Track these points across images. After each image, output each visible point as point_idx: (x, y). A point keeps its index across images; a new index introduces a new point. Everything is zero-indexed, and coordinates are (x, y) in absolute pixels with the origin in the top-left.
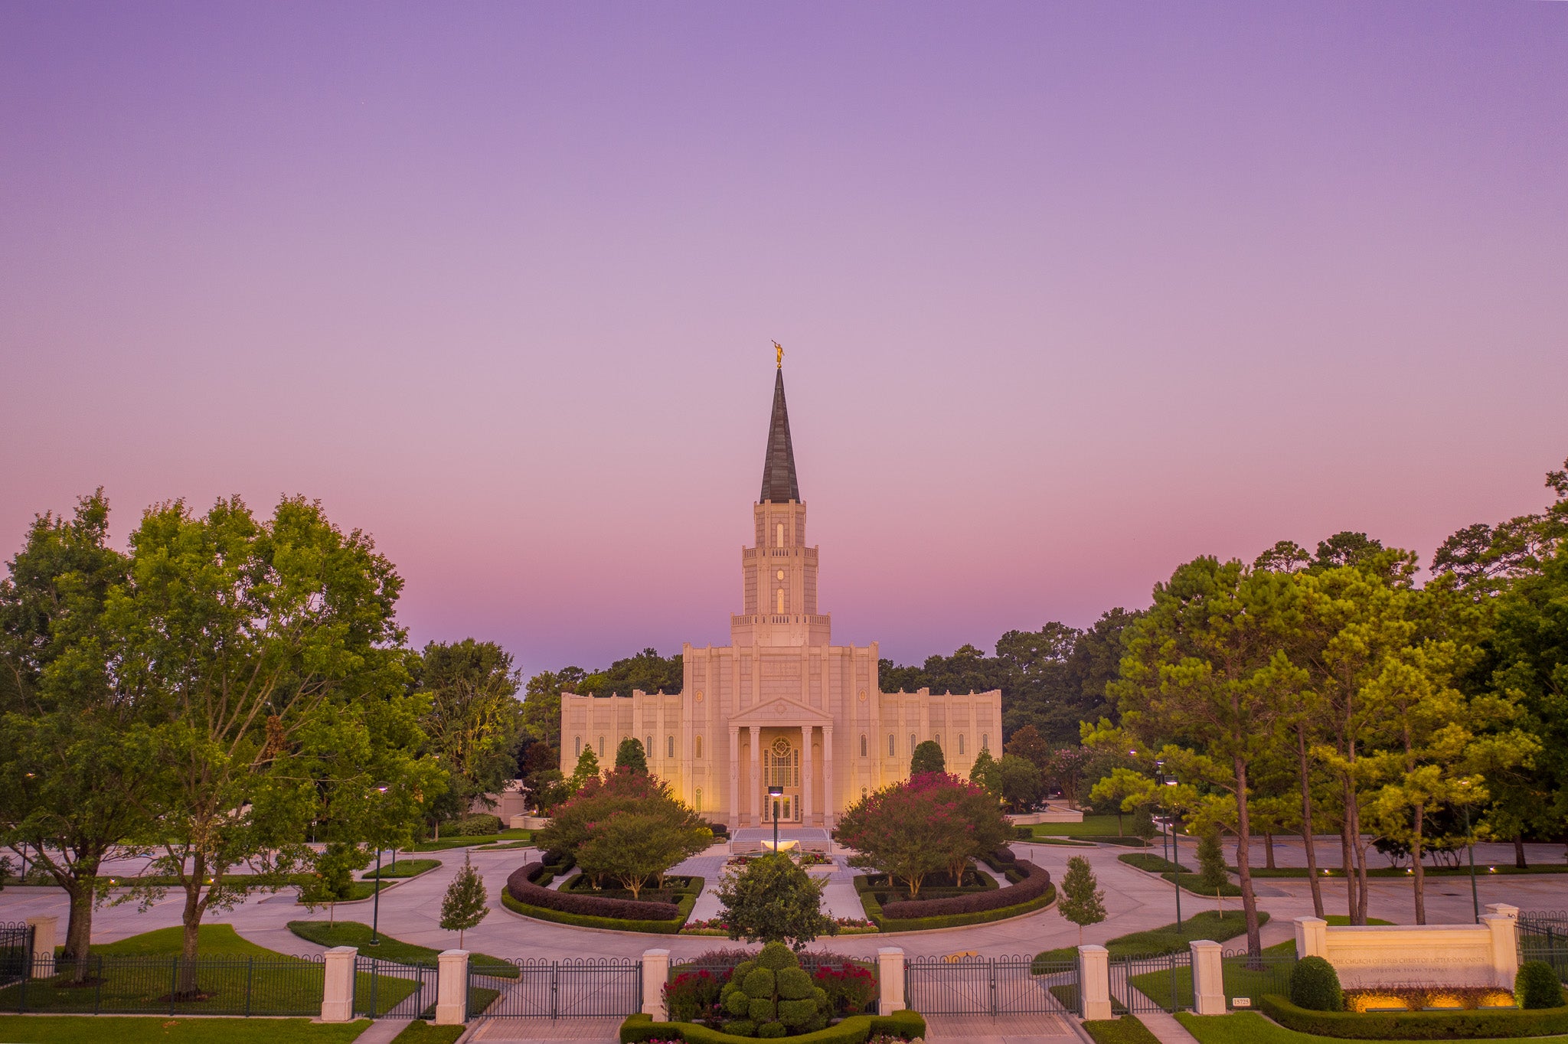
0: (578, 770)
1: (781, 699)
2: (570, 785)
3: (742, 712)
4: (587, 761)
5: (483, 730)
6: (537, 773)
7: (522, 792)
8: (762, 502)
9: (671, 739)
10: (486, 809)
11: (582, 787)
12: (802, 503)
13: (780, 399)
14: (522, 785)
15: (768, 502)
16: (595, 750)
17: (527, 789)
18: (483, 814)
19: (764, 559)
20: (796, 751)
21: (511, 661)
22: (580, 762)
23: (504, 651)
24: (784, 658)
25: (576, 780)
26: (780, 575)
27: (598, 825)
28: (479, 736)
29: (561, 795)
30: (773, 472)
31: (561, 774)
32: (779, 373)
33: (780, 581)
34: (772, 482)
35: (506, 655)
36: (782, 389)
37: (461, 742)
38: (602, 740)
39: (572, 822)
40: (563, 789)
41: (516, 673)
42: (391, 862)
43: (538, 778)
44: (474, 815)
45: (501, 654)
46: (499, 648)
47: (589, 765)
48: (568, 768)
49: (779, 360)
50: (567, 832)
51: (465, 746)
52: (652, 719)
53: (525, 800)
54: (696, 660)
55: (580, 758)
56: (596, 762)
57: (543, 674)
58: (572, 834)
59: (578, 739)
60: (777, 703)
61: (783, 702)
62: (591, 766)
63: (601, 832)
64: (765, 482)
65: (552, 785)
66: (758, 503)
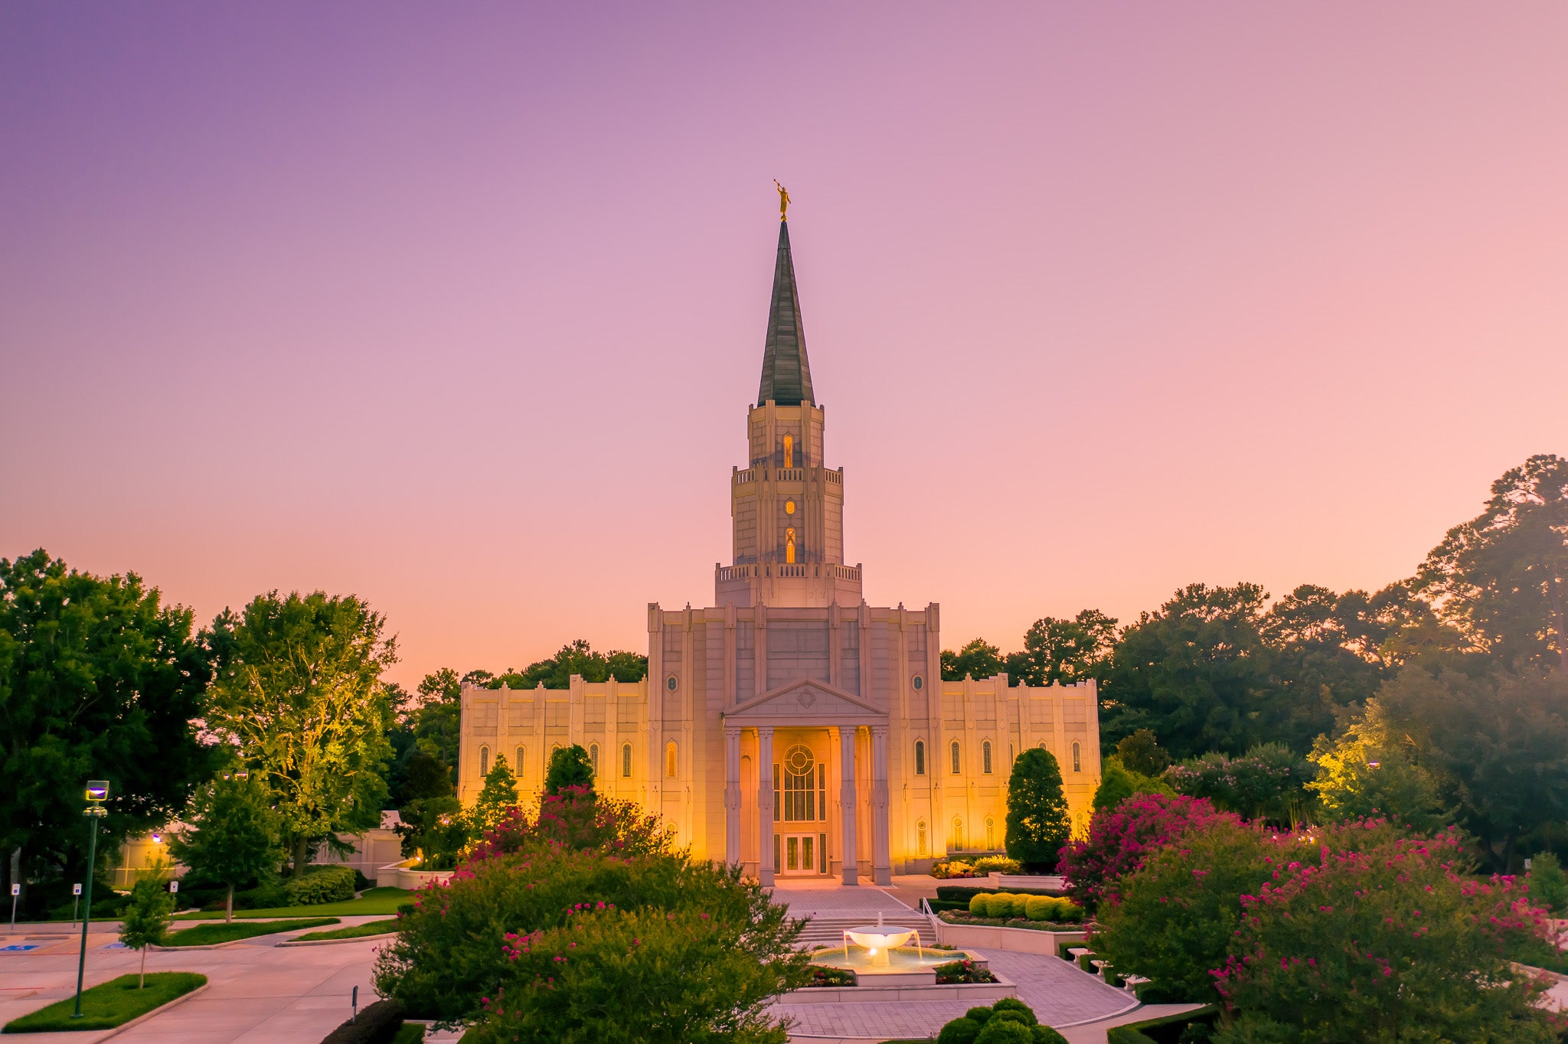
0: (485, 796)
1: (807, 683)
2: (472, 819)
3: (741, 706)
4: (500, 783)
5: (330, 732)
6: (420, 802)
7: (398, 830)
8: (761, 404)
9: (627, 748)
10: (338, 857)
11: (490, 823)
12: (818, 407)
13: (785, 262)
14: (398, 820)
15: (771, 403)
16: (511, 764)
17: (406, 825)
18: (332, 867)
19: (766, 484)
20: (822, 767)
21: (381, 625)
22: (487, 783)
23: (371, 609)
24: (803, 625)
25: (482, 813)
26: (790, 508)
27: (542, 942)
28: (324, 741)
29: (456, 836)
30: (778, 362)
31: (458, 802)
32: (784, 226)
33: (790, 516)
34: (777, 377)
35: (374, 617)
36: (788, 249)
37: (292, 750)
38: (520, 752)
39: (467, 925)
40: (460, 825)
41: (388, 644)
42: (74, 992)
43: (422, 809)
44: (318, 868)
45: (365, 613)
46: (363, 606)
47: (501, 789)
48: (470, 792)
49: (783, 207)
50: (454, 951)
51: (300, 756)
52: (599, 719)
53: (403, 843)
54: (668, 629)
55: (488, 776)
56: (514, 783)
57: (441, 671)
58: (465, 958)
59: (485, 750)
60: (801, 690)
61: (811, 689)
62: (505, 789)
63: (546, 966)
64: (764, 377)
65: (445, 821)
66: (755, 407)
